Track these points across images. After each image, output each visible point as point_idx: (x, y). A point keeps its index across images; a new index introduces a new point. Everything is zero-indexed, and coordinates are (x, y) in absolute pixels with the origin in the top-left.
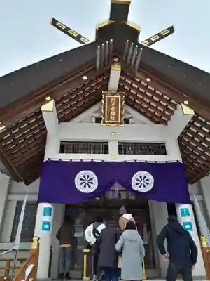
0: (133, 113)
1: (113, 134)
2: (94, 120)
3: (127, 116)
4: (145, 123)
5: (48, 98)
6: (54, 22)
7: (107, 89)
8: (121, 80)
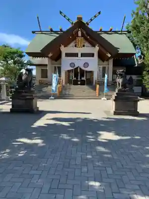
1: (79, 50)
3: (84, 44)
5: (62, 45)
6: (61, 13)
7: (78, 36)
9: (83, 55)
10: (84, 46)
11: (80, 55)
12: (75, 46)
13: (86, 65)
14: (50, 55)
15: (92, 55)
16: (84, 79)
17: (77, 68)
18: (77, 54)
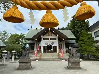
0: (53, 34)
1: (50, 37)
7: (49, 31)
9: (51, 39)
11: (50, 39)
12: (48, 35)
13: (53, 43)
14: (36, 39)
15: (56, 39)
16: (52, 50)
17: (49, 45)
18: (49, 39)
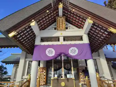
2: (54, 29)
3: (67, 26)
4: (74, 29)
5: (33, 20)
8: (63, 12)
10: (67, 28)
